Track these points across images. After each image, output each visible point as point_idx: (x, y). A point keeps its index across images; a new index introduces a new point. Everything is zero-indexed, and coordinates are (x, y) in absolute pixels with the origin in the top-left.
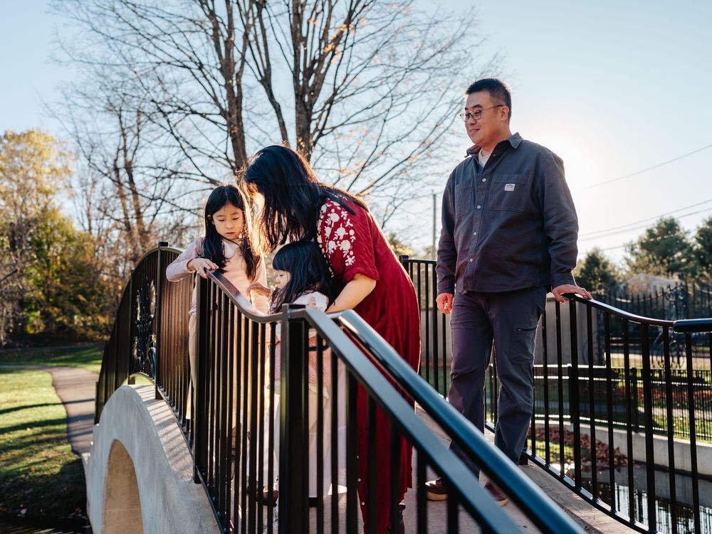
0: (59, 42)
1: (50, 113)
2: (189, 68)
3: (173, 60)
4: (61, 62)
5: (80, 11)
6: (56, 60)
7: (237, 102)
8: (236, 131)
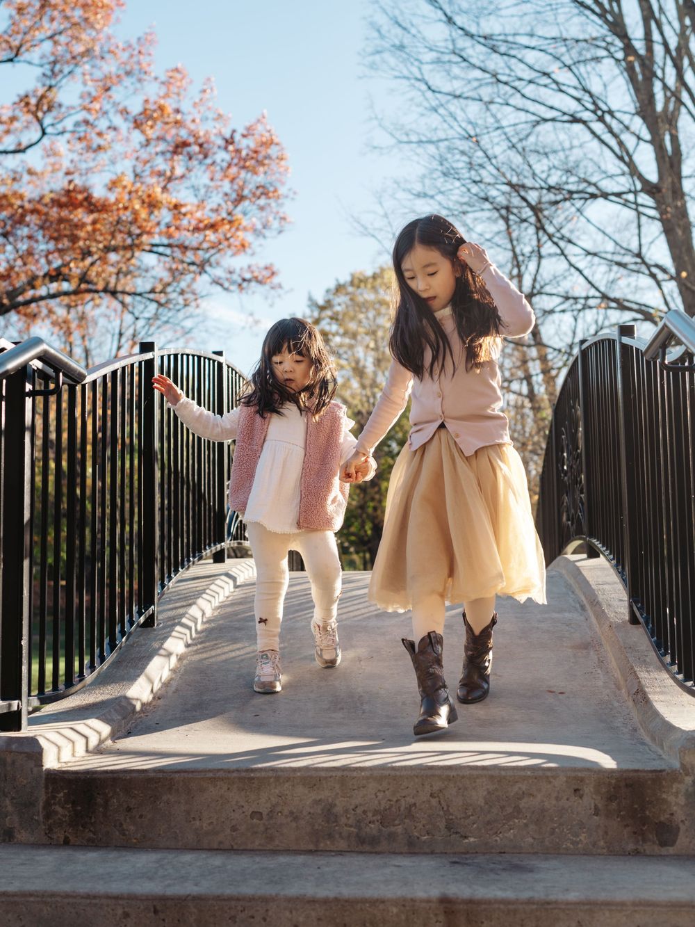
0: (376, 118)
1: (361, 229)
2: (585, 123)
3: (560, 114)
4: (381, 148)
5: (409, 65)
6: (375, 148)
7: (672, 166)
8: (669, 216)
